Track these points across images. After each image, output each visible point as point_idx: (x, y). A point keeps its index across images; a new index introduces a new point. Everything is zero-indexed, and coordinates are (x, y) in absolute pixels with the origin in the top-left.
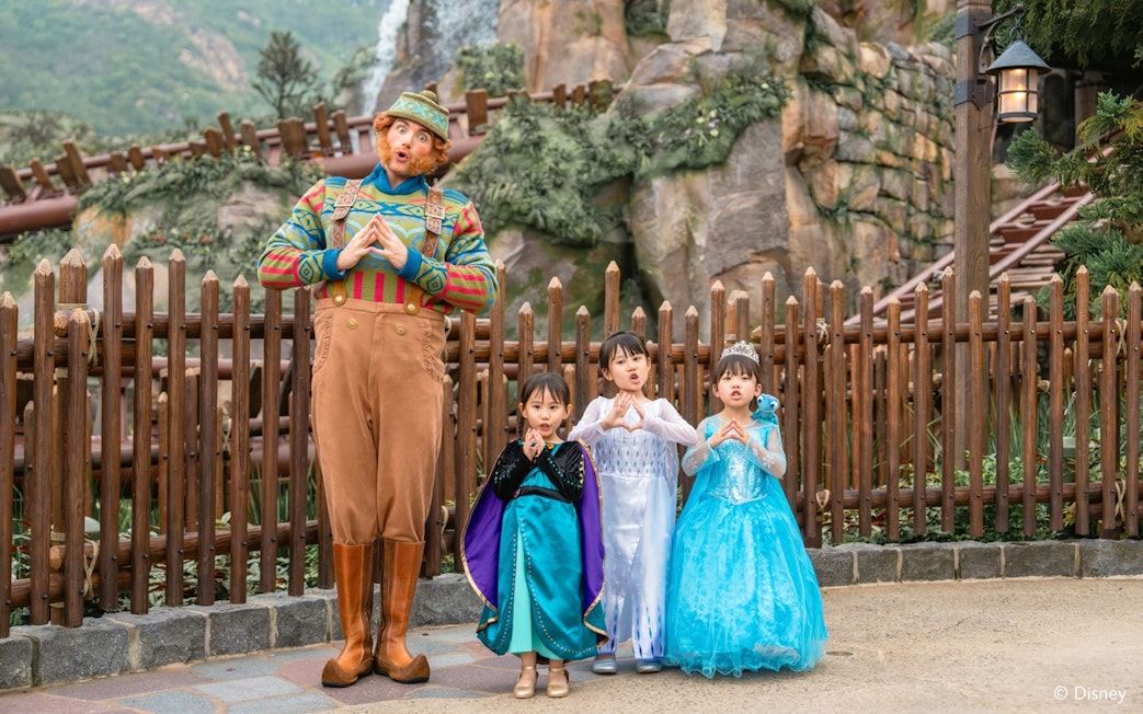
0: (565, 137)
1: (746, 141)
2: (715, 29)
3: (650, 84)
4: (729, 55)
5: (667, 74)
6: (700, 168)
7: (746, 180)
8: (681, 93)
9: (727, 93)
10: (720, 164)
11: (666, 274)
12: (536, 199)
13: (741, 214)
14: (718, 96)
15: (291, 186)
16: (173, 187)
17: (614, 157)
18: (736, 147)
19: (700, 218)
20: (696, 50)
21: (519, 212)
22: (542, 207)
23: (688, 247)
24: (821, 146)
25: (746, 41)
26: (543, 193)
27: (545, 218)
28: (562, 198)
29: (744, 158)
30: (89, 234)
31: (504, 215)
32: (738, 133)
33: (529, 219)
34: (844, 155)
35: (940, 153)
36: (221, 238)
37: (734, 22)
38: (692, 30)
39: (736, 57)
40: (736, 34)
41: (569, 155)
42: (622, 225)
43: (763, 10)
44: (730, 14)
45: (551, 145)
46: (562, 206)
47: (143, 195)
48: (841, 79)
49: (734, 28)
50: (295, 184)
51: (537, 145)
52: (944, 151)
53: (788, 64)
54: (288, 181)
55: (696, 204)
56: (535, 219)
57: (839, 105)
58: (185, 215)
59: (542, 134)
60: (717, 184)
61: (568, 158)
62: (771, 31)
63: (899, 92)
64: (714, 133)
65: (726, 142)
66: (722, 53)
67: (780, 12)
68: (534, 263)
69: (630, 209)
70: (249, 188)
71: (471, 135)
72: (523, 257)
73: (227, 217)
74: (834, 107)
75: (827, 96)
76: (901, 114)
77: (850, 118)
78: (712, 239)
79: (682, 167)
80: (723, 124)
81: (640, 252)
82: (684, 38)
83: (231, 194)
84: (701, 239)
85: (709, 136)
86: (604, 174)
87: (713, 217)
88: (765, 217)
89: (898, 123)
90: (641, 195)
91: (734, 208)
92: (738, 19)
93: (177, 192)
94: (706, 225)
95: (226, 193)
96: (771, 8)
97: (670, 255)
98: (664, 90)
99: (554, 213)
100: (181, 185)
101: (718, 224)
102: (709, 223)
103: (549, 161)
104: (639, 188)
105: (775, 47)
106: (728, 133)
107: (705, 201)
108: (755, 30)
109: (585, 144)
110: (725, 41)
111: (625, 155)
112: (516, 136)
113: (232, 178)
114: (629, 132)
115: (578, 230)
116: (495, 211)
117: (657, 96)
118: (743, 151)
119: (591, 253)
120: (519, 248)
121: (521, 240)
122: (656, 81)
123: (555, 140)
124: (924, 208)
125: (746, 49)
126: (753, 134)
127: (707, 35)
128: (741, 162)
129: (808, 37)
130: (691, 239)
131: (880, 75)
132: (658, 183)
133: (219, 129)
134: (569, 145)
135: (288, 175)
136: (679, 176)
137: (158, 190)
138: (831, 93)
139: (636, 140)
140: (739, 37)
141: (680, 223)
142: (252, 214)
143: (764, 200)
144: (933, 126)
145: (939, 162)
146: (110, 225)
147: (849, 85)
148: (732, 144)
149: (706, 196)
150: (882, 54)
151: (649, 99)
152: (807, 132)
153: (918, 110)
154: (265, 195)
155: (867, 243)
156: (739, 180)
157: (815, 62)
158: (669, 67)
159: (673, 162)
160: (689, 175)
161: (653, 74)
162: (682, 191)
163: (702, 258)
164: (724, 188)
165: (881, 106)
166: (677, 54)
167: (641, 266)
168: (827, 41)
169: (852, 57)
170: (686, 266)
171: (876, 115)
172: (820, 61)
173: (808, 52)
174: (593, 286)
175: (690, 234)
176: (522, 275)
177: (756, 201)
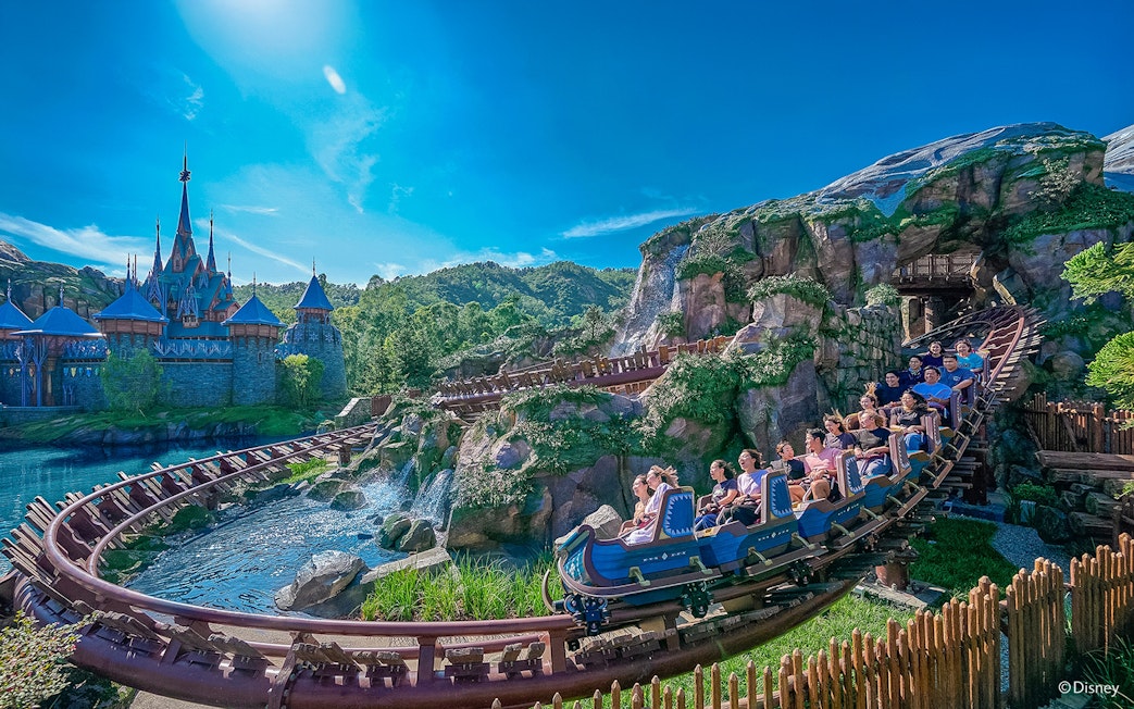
1: (797, 370)
3: (745, 341)
4: (787, 329)
5: (754, 337)
6: (773, 384)
7: (797, 389)
10: (784, 383)
11: (755, 434)
12: (692, 403)
15: (581, 398)
17: (729, 380)
18: (792, 373)
19: (774, 408)
20: (769, 326)
21: (684, 411)
22: (694, 407)
23: (767, 422)
24: (831, 363)
25: (795, 321)
28: (704, 401)
29: (796, 379)
30: (503, 417)
31: (676, 411)
32: (793, 367)
33: (688, 413)
34: (841, 366)
35: (884, 354)
37: (789, 313)
38: (767, 317)
39: (790, 329)
40: (790, 317)
43: (804, 305)
44: (787, 310)
46: (704, 406)
47: (521, 405)
48: (841, 331)
49: (789, 315)
50: (583, 397)
52: (886, 352)
53: (815, 328)
54: (580, 396)
55: (772, 401)
57: (839, 343)
60: (783, 392)
62: (807, 314)
63: (866, 330)
64: (781, 368)
65: (786, 372)
66: (783, 328)
67: (812, 306)
68: (692, 432)
69: (737, 402)
70: (563, 401)
71: (661, 365)
72: (687, 429)
74: (837, 344)
75: (834, 340)
76: (867, 341)
77: (845, 348)
78: (779, 419)
79: (764, 384)
80: (785, 363)
81: (742, 423)
82: (762, 321)
83: (555, 405)
84: (774, 419)
85: (778, 370)
86: (724, 388)
87: (781, 408)
88: (807, 406)
89: (865, 345)
90: (743, 396)
91: (791, 403)
92: (791, 310)
95: (553, 405)
97: (757, 426)
98: (752, 344)
101: (783, 411)
102: (778, 411)
104: (741, 394)
105: (810, 321)
106: (788, 368)
107: (776, 400)
108: (800, 315)
110: (784, 322)
111: (734, 377)
114: (735, 366)
116: (672, 409)
117: (749, 348)
119: (718, 425)
120: (685, 425)
121: (685, 422)
122: (748, 341)
125: (795, 325)
126: (800, 366)
127: (775, 319)
128: (794, 381)
129: (825, 313)
130: (769, 418)
131: (857, 324)
132: (751, 392)
135: (580, 393)
136: (762, 388)
138: (836, 338)
140: (791, 320)
141: (763, 411)
143: (807, 398)
144: (881, 343)
146: (511, 414)
147: (844, 332)
148: (790, 372)
149: (777, 397)
150: (858, 314)
152: (824, 358)
153: (874, 337)
154: (571, 404)
156: (794, 389)
157: (828, 324)
158: (755, 334)
159: (759, 381)
160: (767, 388)
161: (747, 338)
162: (764, 395)
165: (858, 339)
166: (759, 328)
167: (744, 431)
168: (833, 314)
169: (845, 318)
170: (766, 430)
171: (855, 343)
172: (831, 324)
173: (825, 319)
174: (719, 440)
175: (768, 416)
176: (686, 438)
177: (802, 398)
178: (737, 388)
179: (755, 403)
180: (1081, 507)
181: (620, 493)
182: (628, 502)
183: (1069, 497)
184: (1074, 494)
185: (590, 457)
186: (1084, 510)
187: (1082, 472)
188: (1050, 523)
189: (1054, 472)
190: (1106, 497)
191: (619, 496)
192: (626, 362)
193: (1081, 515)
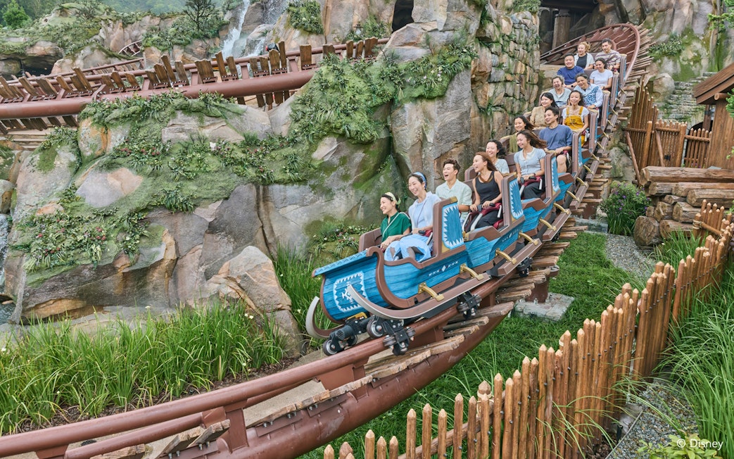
0: (358, 79)
1: (455, 83)
2: (440, 18)
3: (401, 46)
4: (447, 33)
5: (412, 41)
6: (431, 99)
7: (454, 104)
8: (420, 52)
9: (445, 55)
10: (441, 97)
11: (411, 156)
12: (345, 119)
13: (452, 123)
14: (441, 57)
15: (205, 111)
16: (133, 115)
17: (384, 91)
18: (450, 86)
19: (430, 126)
20: (430, 28)
21: (336, 128)
22: (347, 124)
23: (423, 141)
24: (483, 76)
25: (456, 24)
26: (348, 115)
27: (349, 131)
28: (357, 116)
29: (453, 92)
30: (87, 136)
31: (327, 129)
32: (451, 79)
33: (341, 131)
34: (492, 79)
35: (526, 68)
36: (163, 151)
37: (451, 14)
38: (427, 17)
39: (450, 33)
40: (451, 20)
41: (361, 90)
42: (387, 127)
43: (466, 6)
44: (449, 9)
45: (351, 85)
46: (358, 122)
47: (117, 119)
48: (495, 39)
49: (450, 17)
50: (207, 110)
51: (343, 85)
52: (528, 67)
53: (473, 35)
54: (203, 108)
55: (428, 118)
56: (344, 131)
57: (492, 53)
58: (142, 133)
59: (345, 78)
60: (440, 107)
61: (360, 92)
62: (468, 18)
63: (515, 42)
64: (440, 79)
65: (445, 84)
66: (443, 31)
67: (473, 7)
68: (342, 154)
69: (391, 118)
70: (180, 115)
71: (303, 69)
72: (337, 151)
73: (167, 134)
74: (490, 55)
75: (488, 49)
76: (515, 53)
77: (496, 60)
78: (436, 138)
79: (421, 97)
80: (444, 73)
81: (397, 143)
82: (421, 21)
83: (169, 120)
84: (430, 138)
85: (436, 81)
86: (379, 101)
87: (437, 126)
88: (462, 124)
89: (513, 57)
90: (398, 111)
91: (447, 120)
92: (453, 11)
93: (136, 118)
94: (433, 130)
95: (166, 120)
96: (469, 5)
97: (413, 146)
98: (409, 49)
99: (353, 127)
100: (139, 114)
101: (440, 130)
102: (435, 129)
103: (350, 94)
104: (397, 108)
105: (469, 26)
106: (446, 79)
107: (433, 117)
108: (461, 18)
109: (369, 84)
110: (445, 25)
111: (390, 89)
112: (331, 79)
113: (169, 109)
114: (391, 75)
115: (366, 136)
116: (322, 126)
117: (406, 53)
118: (453, 88)
119: (372, 146)
120: (335, 146)
121: (336, 143)
122: (405, 44)
123: (353, 81)
124: (518, 98)
125: (456, 29)
126: (459, 79)
127: (436, 20)
128: (452, 95)
129: (482, 18)
130: (425, 138)
131: (508, 34)
132: (407, 106)
133: (162, 64)
134: (360, 84)
135: (202, 104)
136: (419, 102)
137: (124, 117)
138: (489, 47)
139: (395, 79)
140: (452, 23)
141: (419, 128)
142: (182, 131)
143: (462, 114)
144: (525, 56)
145: (525, 74)
146: (99, 133)
147: (497, 42)
148: (448, 85)
149: (434, 114)
150: (509, 22)
151: (401, 55)
152: (477, 70)
153: (521, 49)
154: (190, 118)
155: (498, 123)
156: (451, 105)
157: (485, 31)
158: (413, 37)
159: (416, 94)
160: (424, 101)
161: (404, 41)
162: (421, 110)
163: (430, 148)
164: (443, 110)
165: (508, 50)
166: (417, 30)
167: (397, 151)
168: (490, 20)
169: (499, 26)
170: (421, 151)
171: (506, 55)
172: (487, 31)
173: (482, 26)
174: (372, 163)
175: (424, 134)
176: (336, 161)
177: (458, 115)
178: (392, 100)
179: (411, 119)
180: (670, 216)
181: (260, 231)
182: (270, 240)
183: (662, 207)
184: (667, 205)
185: (222, 188)
186: (672, 219)
187: (674, 185)
188: (647, 231)
189: (655, 186)
190: (688, 205)
191: (259, 236)
192: (259, 63)
193: (670, 223)
